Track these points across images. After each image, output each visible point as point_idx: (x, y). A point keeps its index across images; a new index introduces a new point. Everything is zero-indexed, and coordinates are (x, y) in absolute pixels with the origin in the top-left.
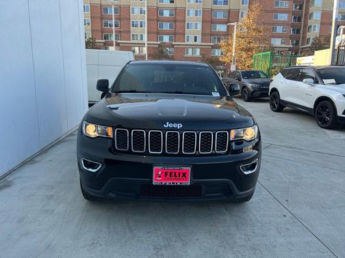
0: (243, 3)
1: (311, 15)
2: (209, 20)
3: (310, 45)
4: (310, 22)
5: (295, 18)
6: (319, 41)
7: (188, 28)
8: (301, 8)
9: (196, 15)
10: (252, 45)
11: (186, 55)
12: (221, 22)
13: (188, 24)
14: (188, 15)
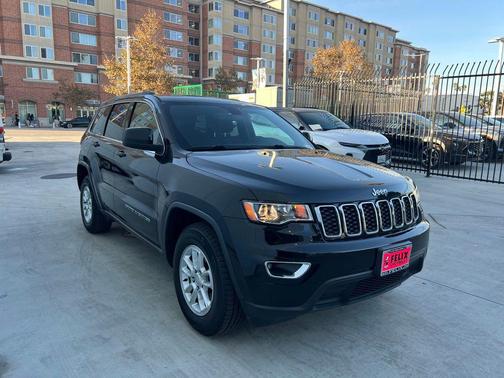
0: (118, 7)
1: (211, 38)
2: (64, 23)
3: (214, 78)
4: (210, 48)
5: (190, 39)
6: (224, 73)
7: (27, 33)
8: (197, 27)
9: (41, 13)
10: (153, 72)
11: (28, 79)
12: (86, 31)
13: (27, 27)
14: (26, 11)
